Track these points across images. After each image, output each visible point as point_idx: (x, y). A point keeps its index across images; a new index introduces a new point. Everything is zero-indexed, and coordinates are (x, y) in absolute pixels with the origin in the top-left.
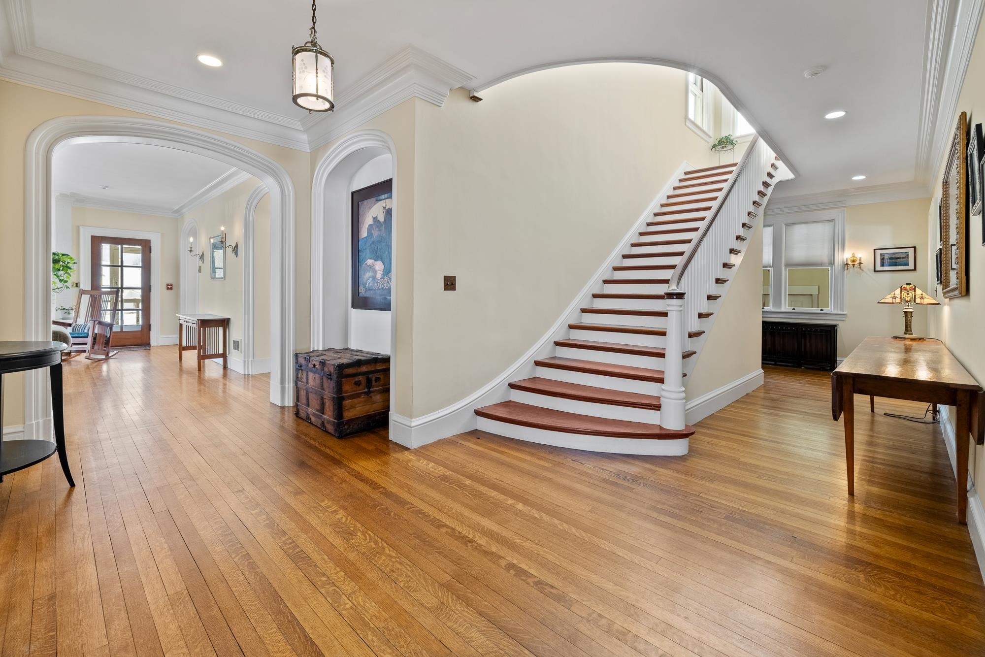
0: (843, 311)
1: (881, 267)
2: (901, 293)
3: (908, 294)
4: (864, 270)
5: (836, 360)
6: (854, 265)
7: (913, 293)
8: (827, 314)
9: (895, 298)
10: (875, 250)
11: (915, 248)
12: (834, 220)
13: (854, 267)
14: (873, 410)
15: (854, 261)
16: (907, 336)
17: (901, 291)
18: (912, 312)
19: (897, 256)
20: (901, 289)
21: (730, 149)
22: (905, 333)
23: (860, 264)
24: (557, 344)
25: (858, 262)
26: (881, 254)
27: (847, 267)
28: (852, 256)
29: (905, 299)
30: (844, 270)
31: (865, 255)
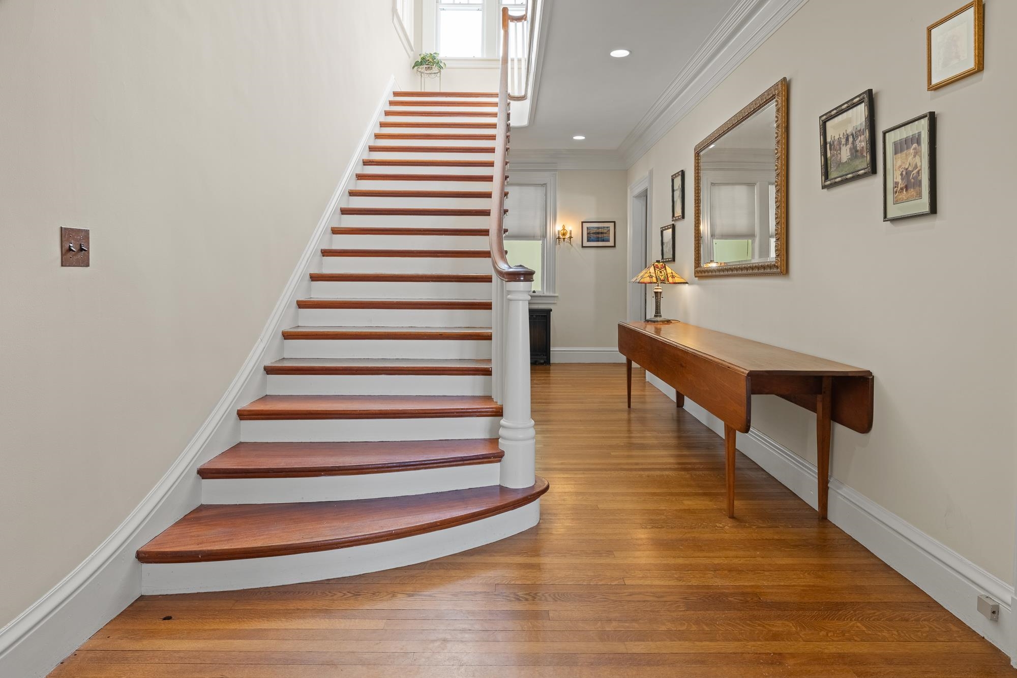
0: (555, 292)
1: (588, 243)
2: (655, 271)
3: (661, 272)
4: (573, 245)
5: (550, 351)
6: (564, 239)
7: (665, 271)
8: (540, 296)
9: (651, 277)
10: (582, 222)
11: (614, 222)
12: (546, 184)
13: (564, 241)
14: (629, 406)
15: (564, 234)
16: (658, 319)
17: (655, 269)
18: (661, 293)
19: (600, 230)
20: (654, 267)
21: (435, 73)
22: (655, 316)
23: (570, 238)
24: (269, 370)
25: (568, 236)
26: (587, 228)
27: (559, 241)
28: (562, 229)
29: (660, 279)
30: (556, 244)
31: (573, 228)
